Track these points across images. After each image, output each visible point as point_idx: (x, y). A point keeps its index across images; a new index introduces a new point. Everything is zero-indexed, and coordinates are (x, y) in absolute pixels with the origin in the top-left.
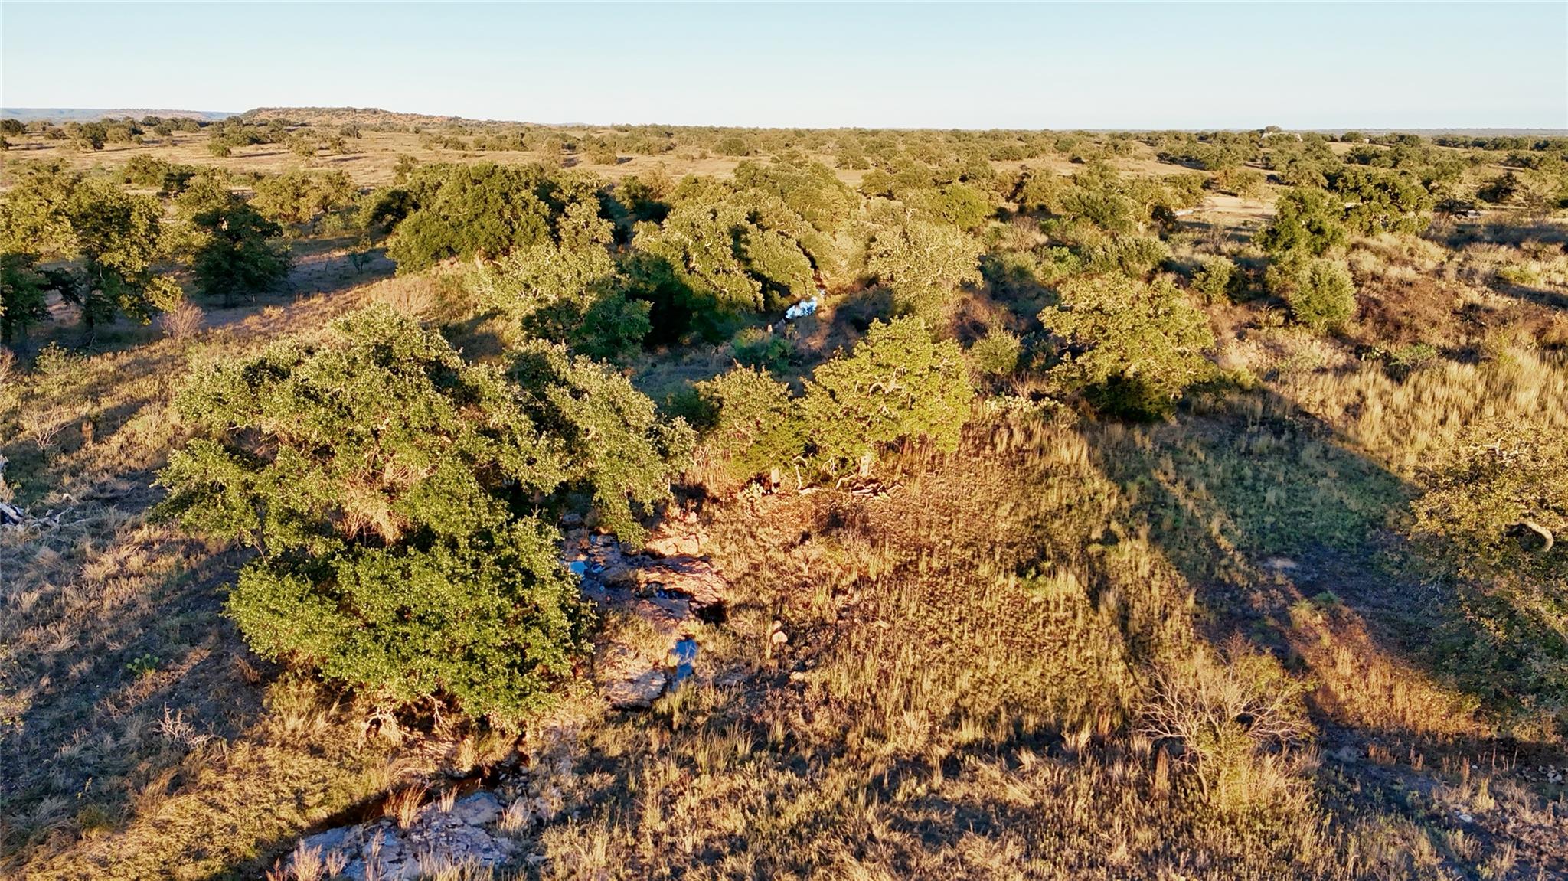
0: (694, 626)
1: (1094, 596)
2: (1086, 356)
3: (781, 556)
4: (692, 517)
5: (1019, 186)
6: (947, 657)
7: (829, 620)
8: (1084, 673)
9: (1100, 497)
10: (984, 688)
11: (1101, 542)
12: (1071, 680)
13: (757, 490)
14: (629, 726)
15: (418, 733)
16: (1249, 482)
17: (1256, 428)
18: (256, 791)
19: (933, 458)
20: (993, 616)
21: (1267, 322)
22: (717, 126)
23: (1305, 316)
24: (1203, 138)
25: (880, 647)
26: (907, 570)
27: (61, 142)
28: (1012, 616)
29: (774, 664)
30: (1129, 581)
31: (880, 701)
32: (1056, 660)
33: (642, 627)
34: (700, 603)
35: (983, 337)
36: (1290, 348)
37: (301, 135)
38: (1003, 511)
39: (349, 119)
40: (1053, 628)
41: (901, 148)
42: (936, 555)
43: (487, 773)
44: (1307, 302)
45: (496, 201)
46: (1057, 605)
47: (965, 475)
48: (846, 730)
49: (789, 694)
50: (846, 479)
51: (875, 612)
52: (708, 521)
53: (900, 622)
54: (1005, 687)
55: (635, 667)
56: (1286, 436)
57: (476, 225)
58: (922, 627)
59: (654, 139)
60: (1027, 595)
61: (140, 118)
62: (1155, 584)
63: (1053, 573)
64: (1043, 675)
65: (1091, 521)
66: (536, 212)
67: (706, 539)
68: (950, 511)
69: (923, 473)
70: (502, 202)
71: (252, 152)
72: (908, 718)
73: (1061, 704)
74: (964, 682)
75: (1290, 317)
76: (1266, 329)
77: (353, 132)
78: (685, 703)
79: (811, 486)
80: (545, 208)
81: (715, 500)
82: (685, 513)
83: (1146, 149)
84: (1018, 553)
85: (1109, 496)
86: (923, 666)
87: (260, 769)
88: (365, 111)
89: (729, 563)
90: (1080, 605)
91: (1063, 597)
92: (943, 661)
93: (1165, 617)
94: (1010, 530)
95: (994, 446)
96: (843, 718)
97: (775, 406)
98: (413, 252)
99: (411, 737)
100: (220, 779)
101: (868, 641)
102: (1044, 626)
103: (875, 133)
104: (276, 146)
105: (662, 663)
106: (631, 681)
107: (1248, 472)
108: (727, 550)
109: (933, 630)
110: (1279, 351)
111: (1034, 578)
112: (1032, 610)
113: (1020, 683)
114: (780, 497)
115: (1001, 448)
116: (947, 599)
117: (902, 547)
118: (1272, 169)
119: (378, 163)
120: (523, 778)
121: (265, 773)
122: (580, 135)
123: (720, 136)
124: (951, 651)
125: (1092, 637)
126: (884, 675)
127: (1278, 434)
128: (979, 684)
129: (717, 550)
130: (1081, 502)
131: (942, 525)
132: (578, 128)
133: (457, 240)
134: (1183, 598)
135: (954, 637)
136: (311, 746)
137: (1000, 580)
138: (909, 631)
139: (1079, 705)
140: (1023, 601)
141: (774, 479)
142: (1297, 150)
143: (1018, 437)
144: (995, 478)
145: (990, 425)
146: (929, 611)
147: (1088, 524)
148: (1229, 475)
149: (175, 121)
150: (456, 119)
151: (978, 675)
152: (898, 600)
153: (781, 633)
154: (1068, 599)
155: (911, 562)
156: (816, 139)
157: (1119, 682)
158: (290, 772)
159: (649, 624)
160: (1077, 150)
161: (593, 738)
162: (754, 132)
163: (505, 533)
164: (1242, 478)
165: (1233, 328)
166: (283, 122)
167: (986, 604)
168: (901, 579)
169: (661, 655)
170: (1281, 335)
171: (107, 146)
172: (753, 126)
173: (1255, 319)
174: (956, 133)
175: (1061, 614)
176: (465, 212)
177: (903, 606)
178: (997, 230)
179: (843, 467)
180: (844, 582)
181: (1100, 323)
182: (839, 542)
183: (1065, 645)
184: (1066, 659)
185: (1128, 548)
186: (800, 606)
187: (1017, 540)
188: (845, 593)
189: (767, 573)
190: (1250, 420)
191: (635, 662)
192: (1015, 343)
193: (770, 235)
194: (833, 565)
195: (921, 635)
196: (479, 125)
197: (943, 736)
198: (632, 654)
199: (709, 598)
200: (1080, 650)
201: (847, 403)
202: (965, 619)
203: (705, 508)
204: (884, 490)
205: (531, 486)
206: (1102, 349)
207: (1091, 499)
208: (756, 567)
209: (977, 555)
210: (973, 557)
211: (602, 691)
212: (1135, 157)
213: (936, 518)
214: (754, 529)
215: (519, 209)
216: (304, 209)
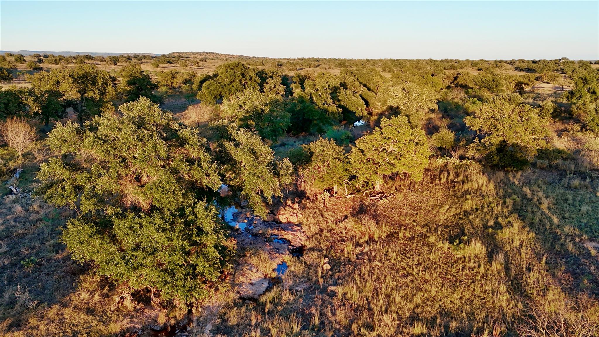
0: (287, 258)
1: (490, 256)
2: (486, 139)
3: (333, 226)
4: (296, 206)
5: (456, 78)
6: (410, 284)
7: (353, 260)
8: (484, 298)
9: (493, 205)
10: (429, 303)
11: (493, 228)
12: (477, 302)
13: (327, 195)
14: (244, 309)
15: (141, 305)
16: (570, 201)
17: (572, 175)
18: (54, 331)
19: (411, 183)
20: (435, 263)
21: (572, 129)
22: (337, 58)
23: (591, 127)
24: (534, 62)
25: (375, 276)
26: (393, 236)
27: (104, 63)
28: (446, 264)
29: (321, 281)
30: (509, 249)
31: (372, 305)
32: (468, 290)
33: (262, 257)
34: (293, 246)
35: (437, 132)
36: (584, 141)
37: (186, 61)
38: (443, 210)
39: (204, 56)
40: (467, 272)
41: (408, 65)
42: (408, 230)
43: (169, 329)
44: (593, 120)
45: (239, 76)
46: (470, 259)
47: (425, 192)
48: (352, 322)
49: (326, 298)
50: (368, 192)
51: (375, 257)
52: (304, 208)
53: (387, 263)
54: (441, 303)
55: (255, 276)
56: (588, 180)
57: (231, 86)
58: (398, 267)
59: (313, 63)
60: (454, 253)
61: (132, 55)
62: (523, 252)
63: (468, 243)
64: (461, 298)
65: (488, 217)
66: (255, 81)
67: (301, 216)
68: (417, 209)
69: (405, 190)
70: (241, 77)
71: (167, 66)
72: (386, 318)
73: (471, 315)
74: (418, 299)
75: (584, 127)
76: (572, 132)
77: (204, 60)
78: (274, 298)
79: (351, 194)
80: (258, 80)
81: (308, 198)
82: (294, 203)
83: (509, 66)
84: (450, 231)
85: (497, 205)
86: (397, 288)
87: (60, 319)
88: (210, 53)
89: (310, 227)
90: (482, 260)
91: (473, 256)
92: (407, 286)
93: (529, 270)
94: (446, 219)
95: (440, 179)
96: (351, 314)
97: (336, 157)
98: (207, 96)
99: (138, 307)
100: (39, 323)
101: (370, 272)
102: (463, 271)
103: (398, 60)
104: (176, 64)
105: (269, 276)
106: (251, 284)
107: (570, 197)
108: (309, 222)
109: (404, 268)
110: (579, 142)
111: (458, 245)
112: (456, 262)
113: (449, 302)
114: (337, 198)
115: (443, 180)
116: (412, 253)
117: (392, 225)
118: (565, 74)
119: (210, 70)
120: (186, 333)
121: (62, 321)
122: (285, 61)
123: (338, 61)
124: (412, 281)
125: (489, 278)
126: (376, 291)
127: (584, 179)
128: (425, 301)
129: (305, 222)
130: (483, 207)
131: (412, 215)
132: (285, 59)
133: (223, 91)
134: (539, 260)
135: (414, 273)
136: (88, 309)
137: (440, 244)
138: (391, 268)
139: (481, 317)
140: (451, 256)
141: (335, 190)
142: (576, 66)
143: (452, 175)
144: (440, 194)
145: (439, 170)
146: (402, 259)
147: (487, 218)
148: (560, 198)
149: (144, 56)
150: (242, 56)
151: (426, 295)
152: (388, 251)
153: (327, 265)
154: (476, 257)
155: (395, 233)
156: (374, 62)
157: (505, 306)
158: (74, 322)
159: (266, 255)
160: (481, 66)
161: (225, 314)
162: (351, 60)
163: (190, 209)
164: (567, 200)
165: (556, 131)
166: (180, 57)
167: (432, 257)
168: (390, 241)
169: (269, 271)
170: (579, 135)
171: (118, 64)
172: (351, 58)
173: (566, 128)
174: (431, 60)
175: (472, 264)
176: (227, 81)
177: (389, 255)
178: (446, 93)
179: (367, 186)
180: (362, 241)
181: (493, 123)
182: (361, 221)
183: (474, 282)
184: (474, 290)
185: (508, 232)
186: (339, 251)
187: (450, 225)
188: (362, 246)
189: (326, 233)
190: (568, 172)
191: (256, 274)
192: (452, 135)
193: (348, 92)
194: (357, 232)
195: (397, 271)
196: (250, 58)
197: (405, 330)
198: (254, 270)
199: (297, 244)
200: (482, 285)
201: (369, 156)
202: (421, 264)
203: (303, 202)
204: (386, 197)
205: (207, 186)
206: (494, 135)
207: (488, 206)
208: (322, 230)
209: (429, 231)
210: (427, 231)
211: (236, 288)
212: (505, 69)
213: (410, 212)
214: (323, 212)
215: (248, 80)
216: (175, 83)
